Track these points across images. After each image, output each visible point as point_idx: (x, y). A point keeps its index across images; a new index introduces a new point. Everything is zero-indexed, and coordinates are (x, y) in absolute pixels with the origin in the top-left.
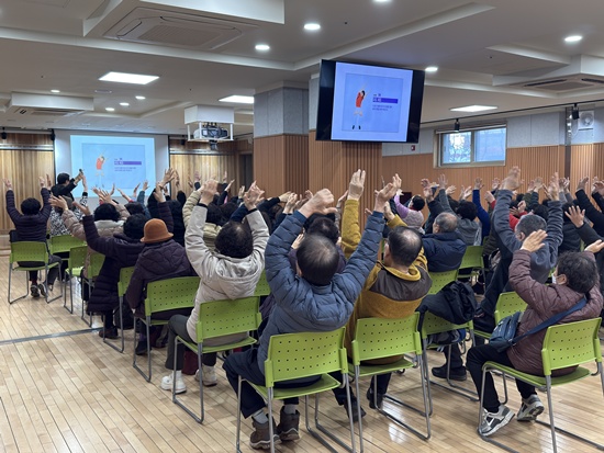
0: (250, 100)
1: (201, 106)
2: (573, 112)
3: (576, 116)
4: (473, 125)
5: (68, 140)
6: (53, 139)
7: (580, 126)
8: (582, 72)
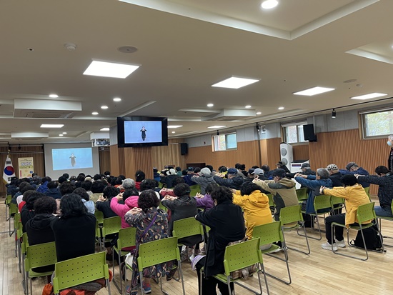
0: (108, 129)
1: (95, 132)
3: (258, 128)
4: (226, 132)
6: (43, 148)
7: (262, 132)
8: (225, 115)
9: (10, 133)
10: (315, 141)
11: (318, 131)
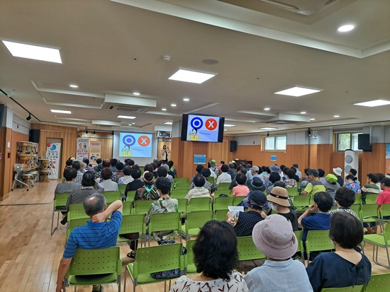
0: (171, 123)
1: (159, 125)
3: (309, 133)
5: (119, 135)
6: (113, 134)
7: (313, 137)
10: (370, 151)
11: (374, 142)
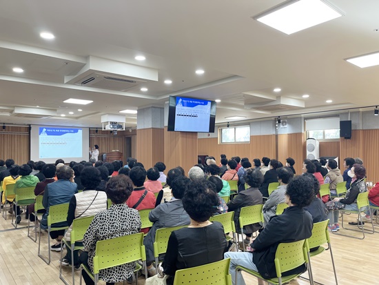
2: (279, 120)
3: (279, 122)
6: (30, 129)
7: (281, 126)
8: (282, 103)
9: (14, 107)
10: (349, 138)
11: (353, 128)
